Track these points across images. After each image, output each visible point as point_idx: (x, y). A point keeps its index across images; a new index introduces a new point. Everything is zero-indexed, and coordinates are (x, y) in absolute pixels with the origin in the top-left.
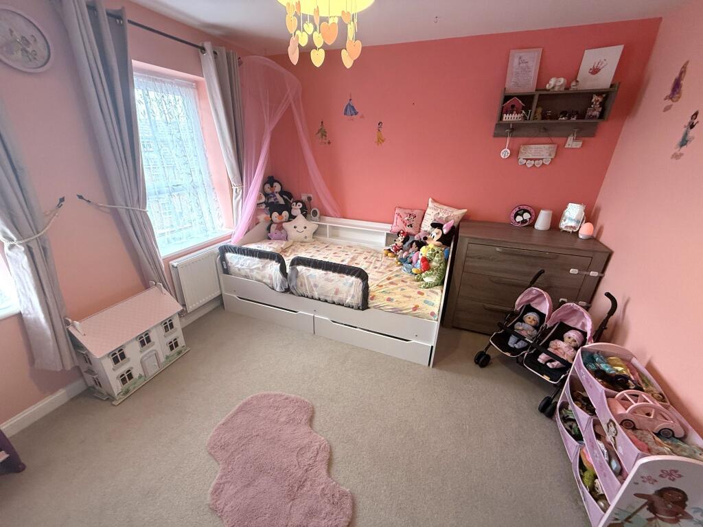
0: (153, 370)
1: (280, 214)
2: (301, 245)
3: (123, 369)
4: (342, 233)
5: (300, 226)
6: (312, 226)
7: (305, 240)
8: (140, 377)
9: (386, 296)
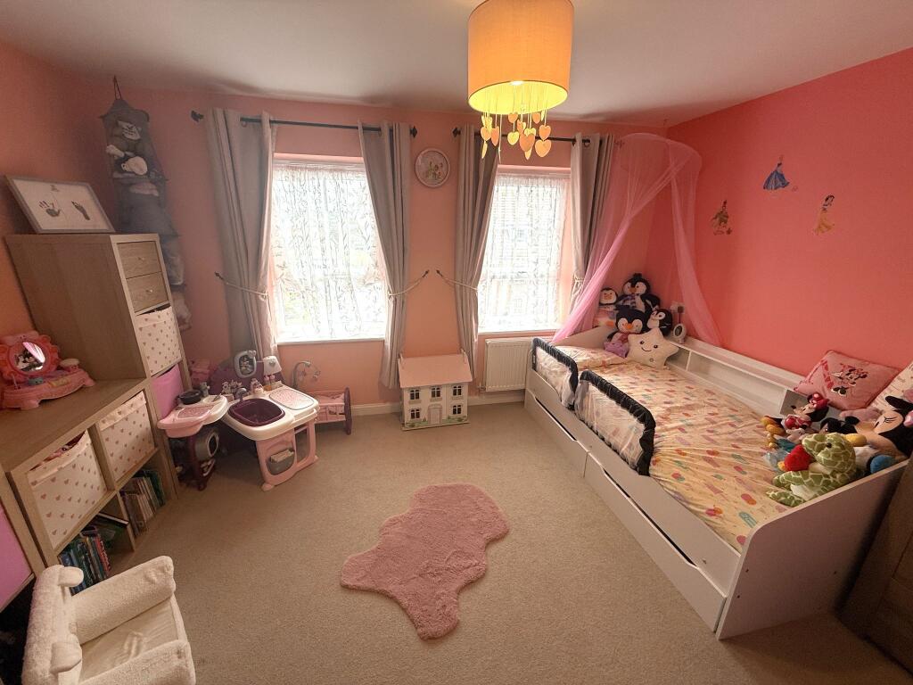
0: (435, 422)
1: (630, 322)
2: (637, 367)
3: (415, 406)
4: (714, 372)
5: (652, 343)
6: (669, 347)
7: (649, 363)
8: (424, 420)
9: (676, 470)
